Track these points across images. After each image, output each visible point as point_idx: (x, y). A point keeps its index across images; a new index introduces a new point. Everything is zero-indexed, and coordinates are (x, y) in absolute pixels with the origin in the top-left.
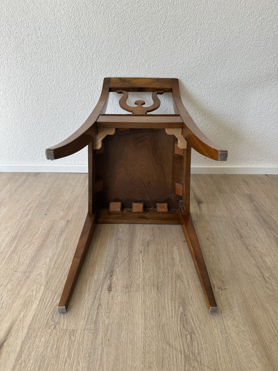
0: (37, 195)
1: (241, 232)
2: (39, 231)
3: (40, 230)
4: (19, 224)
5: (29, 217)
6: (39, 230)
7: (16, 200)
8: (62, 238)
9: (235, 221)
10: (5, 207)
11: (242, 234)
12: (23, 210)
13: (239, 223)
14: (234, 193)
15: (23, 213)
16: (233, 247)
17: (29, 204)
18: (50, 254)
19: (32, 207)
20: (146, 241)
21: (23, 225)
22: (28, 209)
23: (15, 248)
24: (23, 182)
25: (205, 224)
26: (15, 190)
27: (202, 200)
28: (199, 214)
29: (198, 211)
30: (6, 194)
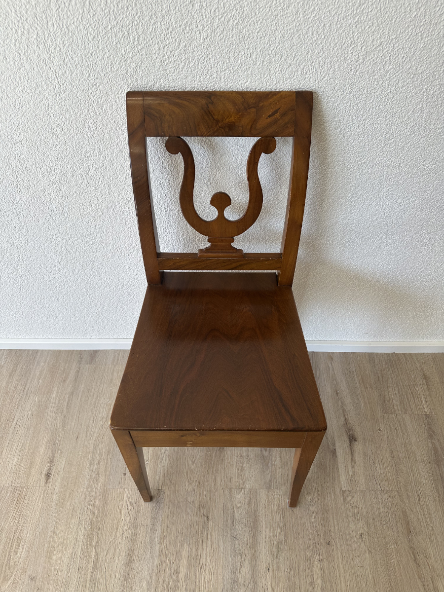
0: (102, 418)
1: (409, 519)
2: (122, 518)
3: (123, 513)
4: (90, 500)
5: (102, 479)
6: (121, 515)
7: (75, 435)
8: (156, 535)
9: (402, 490)
10: (61, 453)
11: (410, 523)
12: (88, 462)
13: (407, 494)
14: (405, 411)
15: (91, 471)
16: (396, 555)
17: (96, 445)
18: (146, 572)
19: (101, 455)
20: (275, 542)
21: (97, 502)
22: (97, 459)
23: (96, 559)
24: (76, 380)
25: (359, 499)
26: (67, 406)
27: (356, 434)
28: (350, 472)
29: (350, 464)
30: (56, 419)
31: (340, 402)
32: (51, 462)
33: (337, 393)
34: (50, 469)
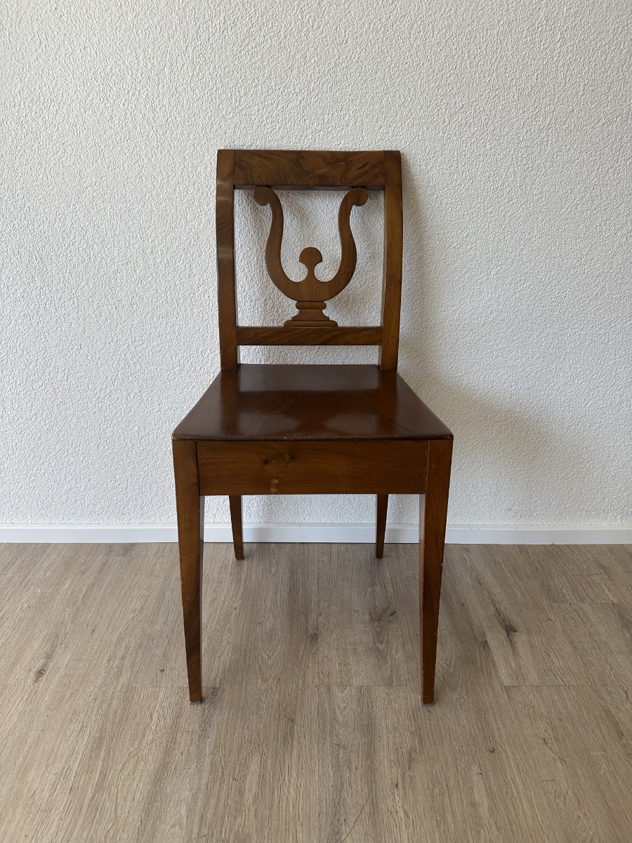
0: (135, 611)
1: (617, 719)
2: (153, 722)
3: (155, 716)
4: (103, 701)
5: (124, 679)
6: (152, 719)
7: (90, 628)
8: (208, 744)
9: (598, 684)
10: (66, 647)
11: (620, 724)
12: (107, 657)
13: (607, 690)
14: (583, 600)
15: (109, 668)
16: (606, 763)
17: (120, 639)
18: (187, 792)
19: (127, 649)
20: (404, 750)
21: (114, 704)
22: (120, 653)
23: (104, 775)
24: (100, 572)
25: (532, 696)
26: (84, 597)
27: (514, 624)
28: (513, 665)
29: (511, 658)
30: (65, 611)
31: (485, 592)
32: (49, 657)
33: (480, 584)
34: (45, 665)
